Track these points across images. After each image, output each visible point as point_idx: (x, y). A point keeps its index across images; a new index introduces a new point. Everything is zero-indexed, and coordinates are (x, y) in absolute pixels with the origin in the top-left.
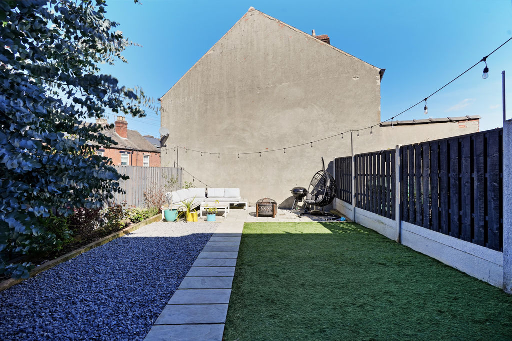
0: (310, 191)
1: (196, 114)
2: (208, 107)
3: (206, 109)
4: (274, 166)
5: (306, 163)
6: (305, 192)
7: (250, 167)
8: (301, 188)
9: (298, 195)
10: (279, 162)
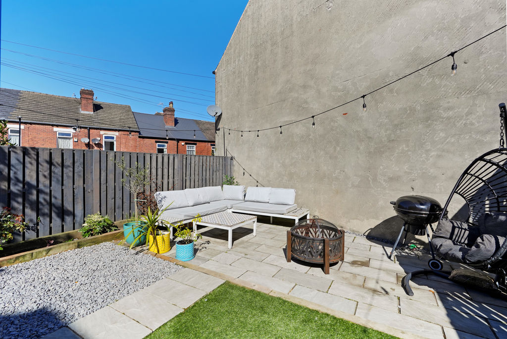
0: (453, 210)
1: (246, 79)
2: (259, 64)
3: (257, 68)
4: (358, 149)
5: (442, 135)
6: (436, 212)
7: (315, 151)
8: (422, 201)
9: (412, 217)
10: (369, 138)
